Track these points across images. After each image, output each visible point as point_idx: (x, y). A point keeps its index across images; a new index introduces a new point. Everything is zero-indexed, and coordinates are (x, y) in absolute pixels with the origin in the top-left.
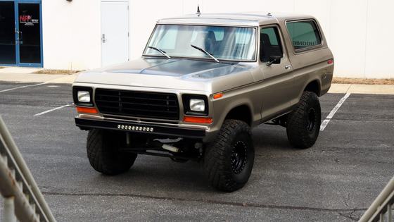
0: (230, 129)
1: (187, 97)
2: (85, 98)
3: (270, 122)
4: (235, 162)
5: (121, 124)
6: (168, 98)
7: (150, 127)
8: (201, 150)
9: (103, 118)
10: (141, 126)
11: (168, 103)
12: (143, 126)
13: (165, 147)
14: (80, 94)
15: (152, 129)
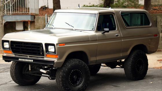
1: (47, 45)
2: (7, 46)
9: (14, 56)
10: (28, 59)
14: (5, 44)
15: (32, 61)
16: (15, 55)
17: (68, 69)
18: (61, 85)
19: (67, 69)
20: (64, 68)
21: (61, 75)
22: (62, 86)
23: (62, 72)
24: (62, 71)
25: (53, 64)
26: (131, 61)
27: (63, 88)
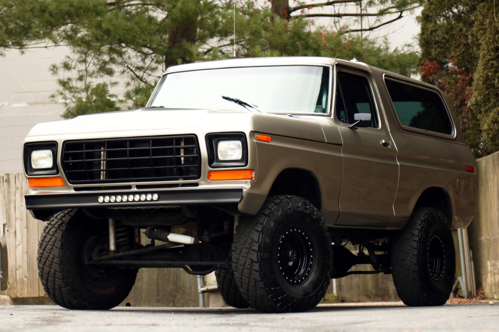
2: (44, 161)
5: (104, 196)
6: (182, 143)
7: (152, 193)
9: (74, 192)
10: (137, 194)
11: (182, 152)
12: (141, 193)
14: (35, 156)
15: (156, 197)
16: (76, 189)
17: (275, 222)
18: (256, 275)
19: (272, 224)
20: (264, 220)
21: (256, 239)
22: (259, 279)
23: (257, 231)
24: (260, 228)
25: (238, 200)
26: (417, 239)
27: (261, 285)
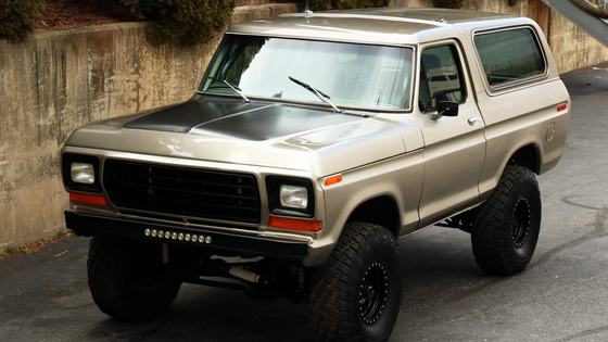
0: (359, 238)
1: (276, 182)
2: (84, 175)
3: (443, 221)
4: (367, 303)
5: (152, 228)
6: (240, 181)
7: (205, 235)
8: (301, 279)
9: (119, 214)
10: (188, 232)
11: (240, 191)
12: (192, 233)
13: (233, 272)
14: (75, 167)
16: (121, 212)
